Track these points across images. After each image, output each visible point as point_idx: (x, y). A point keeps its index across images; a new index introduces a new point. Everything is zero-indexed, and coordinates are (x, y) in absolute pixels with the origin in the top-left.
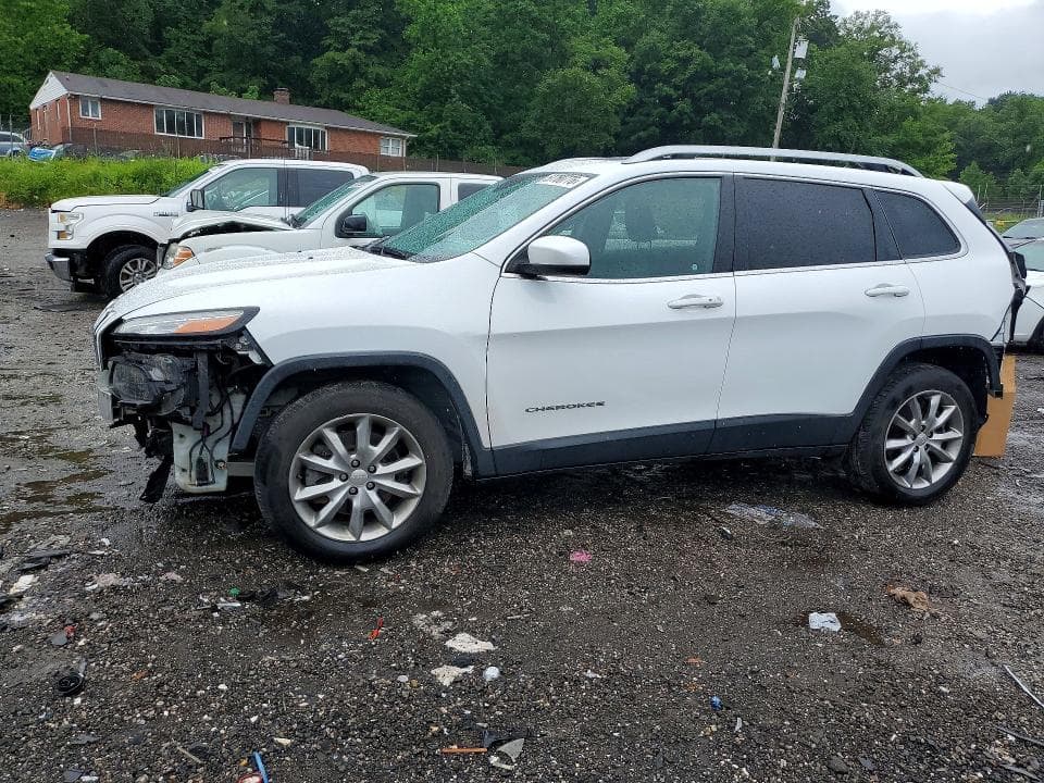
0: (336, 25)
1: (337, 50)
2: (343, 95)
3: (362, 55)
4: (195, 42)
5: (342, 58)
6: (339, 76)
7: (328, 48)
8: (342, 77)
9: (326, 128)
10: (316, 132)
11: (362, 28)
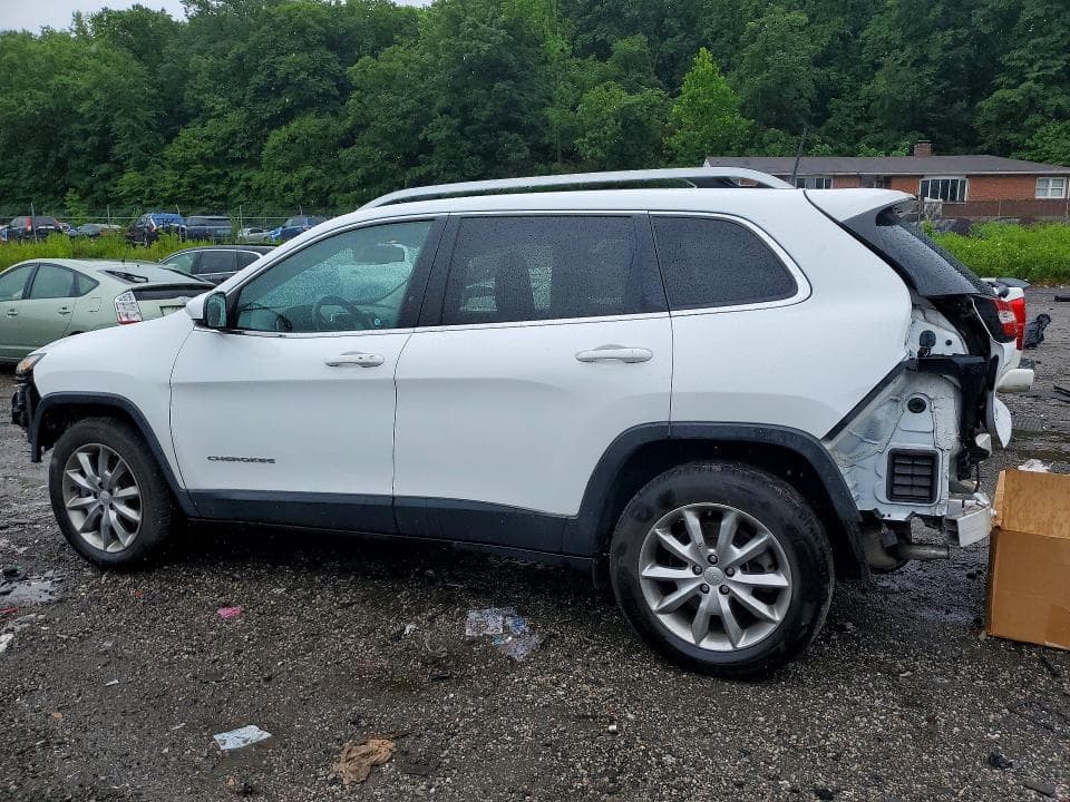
0: (1012, 60)
1: (1010, 87)
2: (1012, 136)
3: (1039, 88)
4: (856, 108)
5: (1013, 95)
6: (1011, 115)
7: (998, 88)
8: (1011, 116)
9: (968, 176)
10: (954, 182)
11: (1042, 57)
